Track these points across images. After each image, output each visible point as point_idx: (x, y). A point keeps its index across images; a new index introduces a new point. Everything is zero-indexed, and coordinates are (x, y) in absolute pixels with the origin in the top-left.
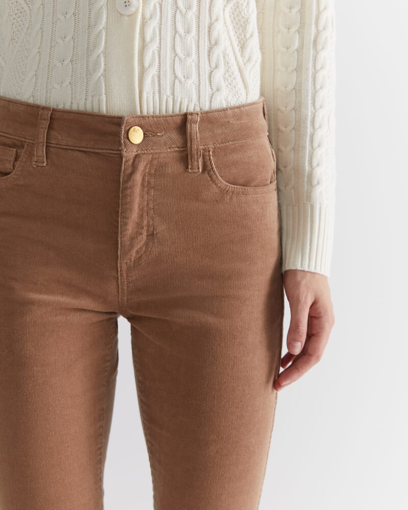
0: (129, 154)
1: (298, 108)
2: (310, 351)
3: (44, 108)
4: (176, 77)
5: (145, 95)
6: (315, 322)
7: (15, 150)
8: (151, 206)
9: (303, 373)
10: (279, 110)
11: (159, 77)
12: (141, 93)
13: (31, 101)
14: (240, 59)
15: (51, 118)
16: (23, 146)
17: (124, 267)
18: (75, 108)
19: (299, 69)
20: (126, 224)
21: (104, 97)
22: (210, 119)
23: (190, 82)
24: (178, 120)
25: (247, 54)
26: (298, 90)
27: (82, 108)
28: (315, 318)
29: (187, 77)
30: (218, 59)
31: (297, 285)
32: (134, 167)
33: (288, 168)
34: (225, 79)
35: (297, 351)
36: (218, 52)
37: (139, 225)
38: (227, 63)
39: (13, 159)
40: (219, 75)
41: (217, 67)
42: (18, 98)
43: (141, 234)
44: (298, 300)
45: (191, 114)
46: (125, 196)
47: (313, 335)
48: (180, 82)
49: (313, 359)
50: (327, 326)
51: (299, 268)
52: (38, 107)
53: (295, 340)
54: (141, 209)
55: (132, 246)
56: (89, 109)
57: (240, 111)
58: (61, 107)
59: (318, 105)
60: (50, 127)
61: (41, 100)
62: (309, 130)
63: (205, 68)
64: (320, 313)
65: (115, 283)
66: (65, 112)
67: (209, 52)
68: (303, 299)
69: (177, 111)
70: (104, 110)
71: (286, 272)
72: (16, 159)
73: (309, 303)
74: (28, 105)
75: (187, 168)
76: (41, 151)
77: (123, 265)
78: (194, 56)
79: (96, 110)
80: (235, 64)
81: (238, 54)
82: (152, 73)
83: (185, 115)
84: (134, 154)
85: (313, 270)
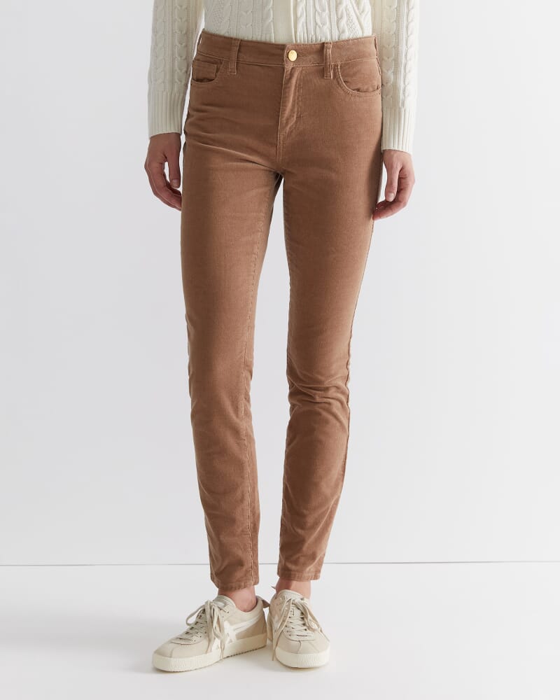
0: (288, 67)
1: (397, 47)
2: (400, 199)
3: (235, 39)
4: (316, 24)
5: (298, 34)
6: (403, 181)
7: (216, 66)
8: (300, 99)
9: (394, 213)
10: (384, 46)
11: (306, 23)
12: (296, 32)
13: (227, 35)
14: (357, 11)
15: (240, 46)
16: (221, 63)
17: (282, 138)
18: (254, 39)
19: (398, 21)
20: (285, 110)
21: (273, 35)
22: (338, 45)
23: (325, 27)
24: (318, 47)
25: (361, 8)
26: (397, 34)
27: (259, 39)
28: (402, 179)
29: (324, 24)
30: (342, 13)
31: (391, 157)
32: (291, 75)
33: (389, 84)
34: (347, 25)
35: (391, 199)
36: (342, 8)
37: (292, 110)
38: (348, 15)
39: (215, 71)
40: (343, 22)
41: (341, 18)
42: (217, 33)
43: (293, 116)
44: (392, 167)
45: (327, 43)
46: (285, 93)
47: (402, 190)
48: (319, 27)
49: (402, 204)
50: (410, 183)
51: (392, 148)
52: (232, 38)
53: (390, 192)
54: (294, 101)
55: (287, 123)
56: (263, 39)
57: (357, 42)
58: (246, 39)
59: (409, 45)
60: (239, 51)
61: (233, 34)
62: (403, 61)
63: (334, 18)
64: (406, 175)
65: (275, 149)
66: (248, 41)
67: (336, 8)
68: (395, 166)
69: (318, 42)
70: (273, 41)
71: (384, 151)
72: (217, 72)
73: (399, 169)
74: (225, 37)
75: (323, 76)
76: (233, 66)
77: (281, 136)
78: (327, 11)
79: (268, 40)
80: (354, 14)
81: (356, 8)
82: (302, 20)
83: (323, 43)
84: (291, 67)
85: (401, 150)
